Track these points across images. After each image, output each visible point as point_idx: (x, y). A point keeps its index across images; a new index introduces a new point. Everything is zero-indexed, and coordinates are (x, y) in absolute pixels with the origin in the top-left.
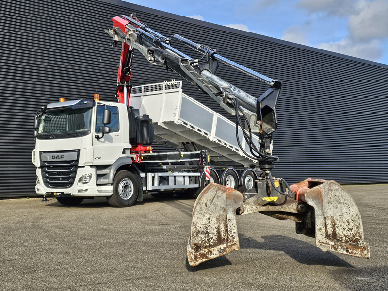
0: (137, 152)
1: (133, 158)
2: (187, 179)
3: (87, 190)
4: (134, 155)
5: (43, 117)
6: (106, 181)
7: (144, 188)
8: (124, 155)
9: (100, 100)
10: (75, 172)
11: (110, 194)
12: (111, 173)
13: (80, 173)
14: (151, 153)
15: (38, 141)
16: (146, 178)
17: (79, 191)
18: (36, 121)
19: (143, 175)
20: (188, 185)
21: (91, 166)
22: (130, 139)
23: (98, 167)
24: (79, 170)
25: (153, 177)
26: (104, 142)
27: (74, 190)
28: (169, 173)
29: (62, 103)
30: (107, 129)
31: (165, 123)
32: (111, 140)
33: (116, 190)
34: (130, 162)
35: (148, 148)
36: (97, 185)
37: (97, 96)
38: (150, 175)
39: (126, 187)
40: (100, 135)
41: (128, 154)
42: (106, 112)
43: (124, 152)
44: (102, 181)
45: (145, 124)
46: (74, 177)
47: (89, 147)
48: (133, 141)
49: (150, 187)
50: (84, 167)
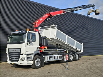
0: (42, 48)
1: (40, 51)
2: (58, 57)
3: (23, 63)
5: (10, 37)
6: (31, 59)
7: (44, 61)
8: (37, 50)
9: (29, 31)
10: (19, 56)
11: (32, 64)
12: (33, 56)
13: (21, 57)
14: (47, 49)
15: (8, 45)
16: (45, 57)
17: (21, 63)
18: (8, 38)
19: (44, 56)
20: (59, 59)
21: (25, 54)
22: (40, 44)
23: (28, 55)
24: (21, 55)
25: (47, 57)
26: (30, 45)
27: (19, 63)
28: (52, 55)
29: (17, 32)
30: (31, 41)
31: (51, 38)
32: (33, 45)
33: (34, 63)
34: (39, 52)
35: (46, 47)
36: (27, 61)
37: (28, 29)
39: (38, 61)
40: (29, 43)
41: (39, 49)
42: (31, 35)
43: (37, 49)
44: (29, 59)
46: (19, 58)
47: (24, 47)
49: (46, 61)
50: (22, 55)
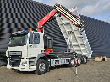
0: (47, 51)
1: (45, 54)
2: (65, 61)
3: (25, 68)
4: (46, 53)
5: (11, 38)
6: (33, 64)
7: (50, 66)
8: (41, 53)
10: (20, 60)
11: (35, 70)
12: (36, 60)
13: (22, 61)
14: (52, 52)
17: (22, 69)
19: (49, 60)
20: (66, 63)
21: (27, 58)
22: (44, 46)
23: (30, 58)
24: (22, 59)
25: (53, 61)
26: (33, 48)
27: (19, 68)
28: (59, 59)
32: (36, 47)
33: (38, 68)
34: (44, 55)
35: (51, 50)
36: (29, 66)
37: (31, 29)
38: (52, 60)
39: (42, 66)
40: (31, 45)
41: (43, 52)
43: (41, 52)
45: (50, 41)
46: (20, 63)
47: (26, 50)
48: (45, 47)
49: (52, 65)
50: (24, 58)
